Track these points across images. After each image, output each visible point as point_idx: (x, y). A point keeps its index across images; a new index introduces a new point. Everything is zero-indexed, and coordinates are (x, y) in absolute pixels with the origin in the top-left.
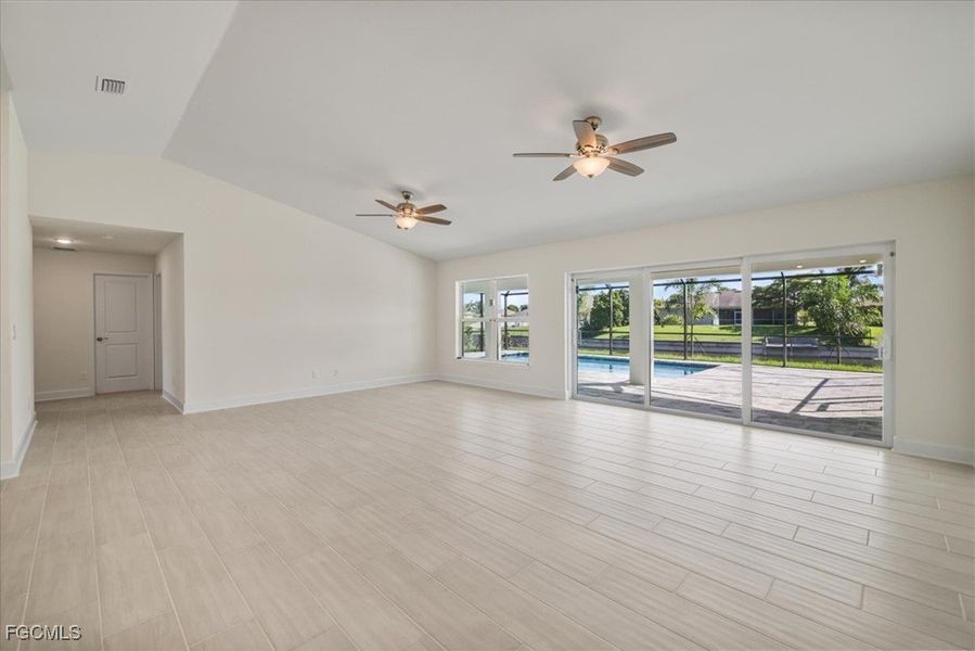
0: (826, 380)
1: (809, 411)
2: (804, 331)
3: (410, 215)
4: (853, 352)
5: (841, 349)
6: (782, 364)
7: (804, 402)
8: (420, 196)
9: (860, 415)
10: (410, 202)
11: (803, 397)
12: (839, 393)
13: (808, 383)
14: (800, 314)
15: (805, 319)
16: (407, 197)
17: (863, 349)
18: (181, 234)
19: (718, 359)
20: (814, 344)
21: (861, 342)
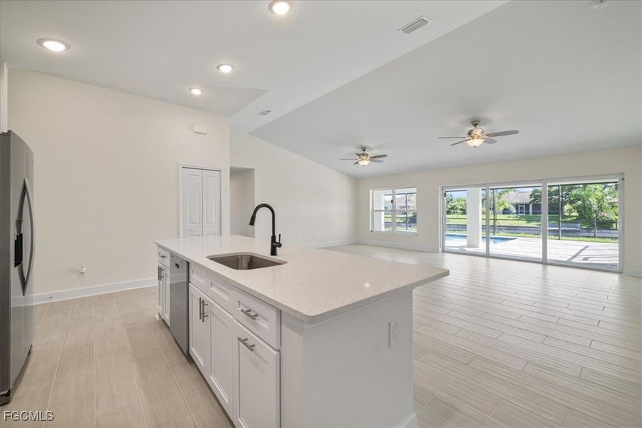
0: (587, 247)
1: (577, 260)
2: (569, 219)
3: (366, 159)
4: (605, 233)
5: (597, 231)
6: (558, 238)
7: (574, 257)
8: (371, 149)
9: (608, 262)
10: (366, 152)
11: (574, 254)
12: (594, 253)
13: (576, 248)
14: (567, 207)
15: (570, 211)
16: (364, 150)
17: (613, 231)
18: (253, 170)
19: (516, 235)
20: (577, 227)
21: (612, 226)
